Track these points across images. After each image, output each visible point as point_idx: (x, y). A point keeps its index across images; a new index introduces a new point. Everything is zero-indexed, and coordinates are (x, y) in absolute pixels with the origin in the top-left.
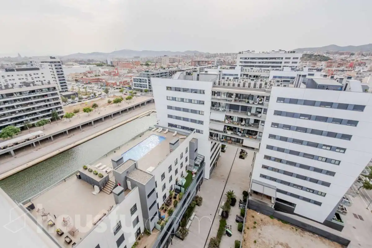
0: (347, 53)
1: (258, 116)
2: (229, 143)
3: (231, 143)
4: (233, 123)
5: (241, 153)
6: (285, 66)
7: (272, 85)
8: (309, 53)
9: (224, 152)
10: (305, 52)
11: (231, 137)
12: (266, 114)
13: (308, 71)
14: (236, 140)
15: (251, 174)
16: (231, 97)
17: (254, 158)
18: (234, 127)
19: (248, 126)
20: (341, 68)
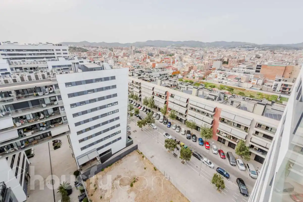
0: (95, 47)
1: (55, 104)
2: (35, 144)
3: (38, 142)
4: (29, 122)
5: (54, 145)
6: (59, 57)
7: (55, 74)
8: (72, 46)
9: (33, 156)
10: (69, 45)
11: (34, 137)
12: (62, 99)
13: (78, 60)
14: (42, 136)
15: (73, 155)
16: (10, 96)
17: (69, 141)
18: (32, 126)
19: (48, 117)
20: (96, 56)
